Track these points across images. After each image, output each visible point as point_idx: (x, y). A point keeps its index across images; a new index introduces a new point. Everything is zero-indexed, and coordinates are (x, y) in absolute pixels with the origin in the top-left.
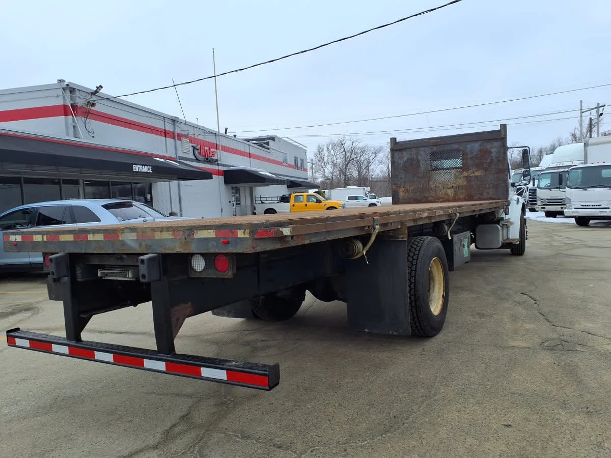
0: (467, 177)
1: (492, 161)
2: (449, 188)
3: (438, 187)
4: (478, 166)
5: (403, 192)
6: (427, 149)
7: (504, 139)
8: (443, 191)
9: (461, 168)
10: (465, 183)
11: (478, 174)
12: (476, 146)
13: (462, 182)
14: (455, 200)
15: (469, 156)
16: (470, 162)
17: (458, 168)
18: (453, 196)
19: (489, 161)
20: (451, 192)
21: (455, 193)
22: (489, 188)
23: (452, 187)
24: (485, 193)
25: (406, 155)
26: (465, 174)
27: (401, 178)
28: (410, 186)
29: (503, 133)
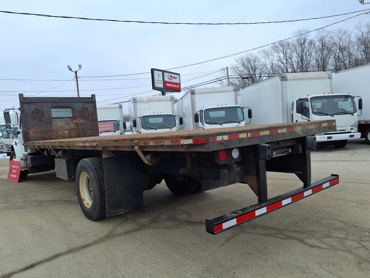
0: (75, 123)
1: (89, 114)
2: (65, 130)
3: (58, 129)
4: (82, 117)
5: (32, 132)
6: (49, 104)
7: (94, 102)
8: (62, 132)
9: (72, 117)
10: (75, 127)
11: (82, 121)
12: (80, 105)
13: (73, 126)
14: (69, 137)
15: (76, 111)
16: (77, 114)
17: (70, 117)
18: (68, 135)
19: (87, 114)
20: (66, 132)
21: (70, 133)
22: (89, 130)
23: (67, 129)
24: (87, 133)
25: (33, 107)
26: (74, 121)
27: (30, 123)
28: (38, 129)
29: (94, 100)
